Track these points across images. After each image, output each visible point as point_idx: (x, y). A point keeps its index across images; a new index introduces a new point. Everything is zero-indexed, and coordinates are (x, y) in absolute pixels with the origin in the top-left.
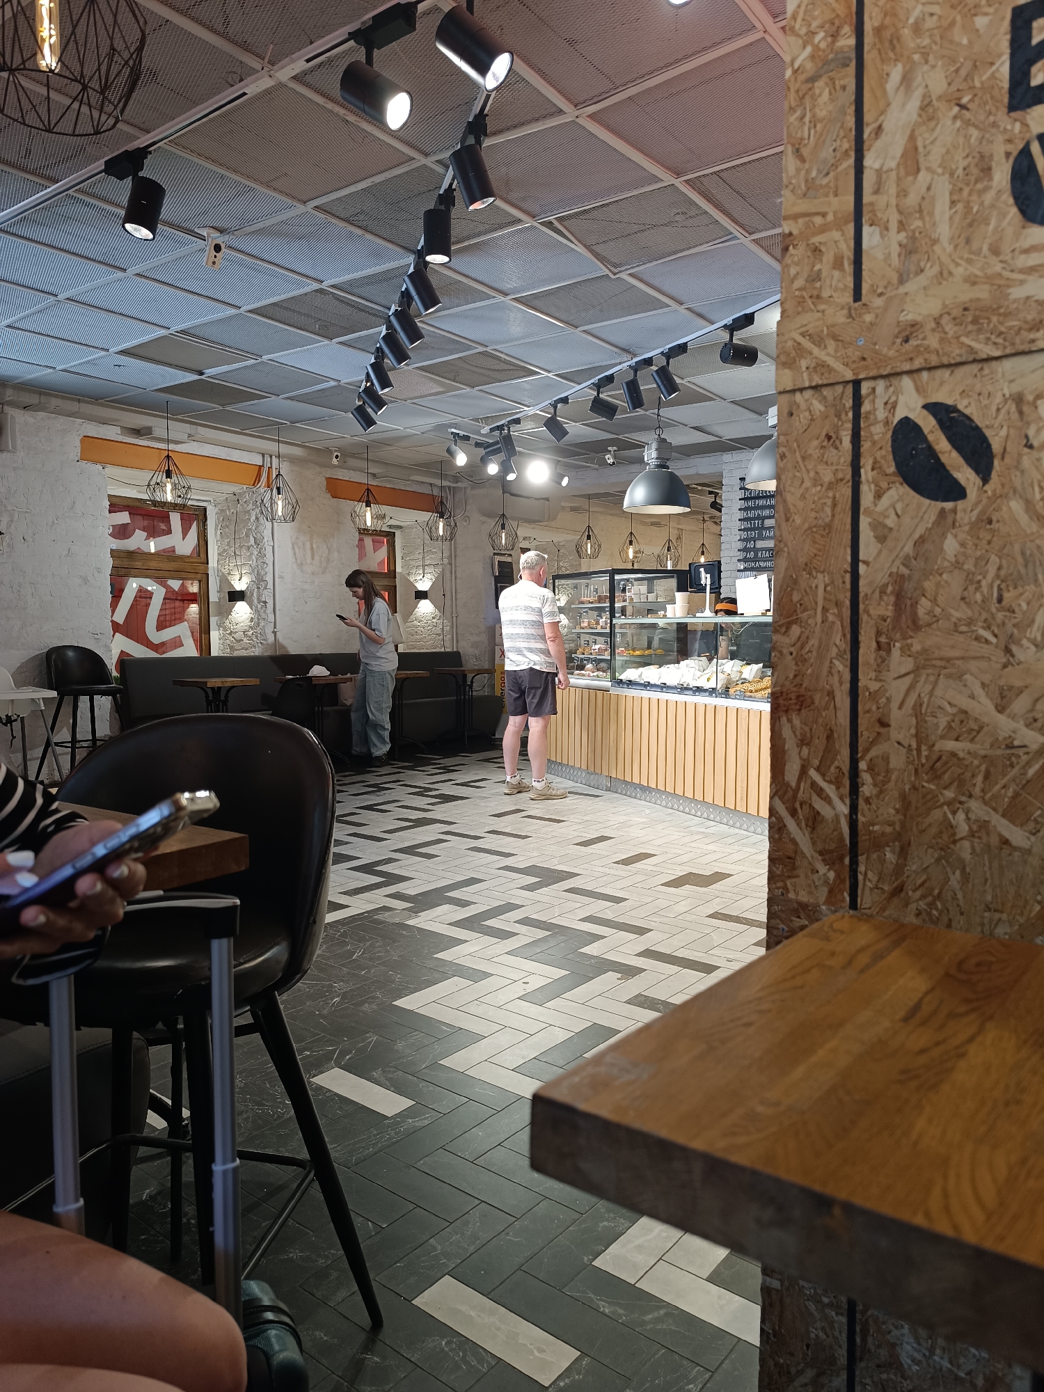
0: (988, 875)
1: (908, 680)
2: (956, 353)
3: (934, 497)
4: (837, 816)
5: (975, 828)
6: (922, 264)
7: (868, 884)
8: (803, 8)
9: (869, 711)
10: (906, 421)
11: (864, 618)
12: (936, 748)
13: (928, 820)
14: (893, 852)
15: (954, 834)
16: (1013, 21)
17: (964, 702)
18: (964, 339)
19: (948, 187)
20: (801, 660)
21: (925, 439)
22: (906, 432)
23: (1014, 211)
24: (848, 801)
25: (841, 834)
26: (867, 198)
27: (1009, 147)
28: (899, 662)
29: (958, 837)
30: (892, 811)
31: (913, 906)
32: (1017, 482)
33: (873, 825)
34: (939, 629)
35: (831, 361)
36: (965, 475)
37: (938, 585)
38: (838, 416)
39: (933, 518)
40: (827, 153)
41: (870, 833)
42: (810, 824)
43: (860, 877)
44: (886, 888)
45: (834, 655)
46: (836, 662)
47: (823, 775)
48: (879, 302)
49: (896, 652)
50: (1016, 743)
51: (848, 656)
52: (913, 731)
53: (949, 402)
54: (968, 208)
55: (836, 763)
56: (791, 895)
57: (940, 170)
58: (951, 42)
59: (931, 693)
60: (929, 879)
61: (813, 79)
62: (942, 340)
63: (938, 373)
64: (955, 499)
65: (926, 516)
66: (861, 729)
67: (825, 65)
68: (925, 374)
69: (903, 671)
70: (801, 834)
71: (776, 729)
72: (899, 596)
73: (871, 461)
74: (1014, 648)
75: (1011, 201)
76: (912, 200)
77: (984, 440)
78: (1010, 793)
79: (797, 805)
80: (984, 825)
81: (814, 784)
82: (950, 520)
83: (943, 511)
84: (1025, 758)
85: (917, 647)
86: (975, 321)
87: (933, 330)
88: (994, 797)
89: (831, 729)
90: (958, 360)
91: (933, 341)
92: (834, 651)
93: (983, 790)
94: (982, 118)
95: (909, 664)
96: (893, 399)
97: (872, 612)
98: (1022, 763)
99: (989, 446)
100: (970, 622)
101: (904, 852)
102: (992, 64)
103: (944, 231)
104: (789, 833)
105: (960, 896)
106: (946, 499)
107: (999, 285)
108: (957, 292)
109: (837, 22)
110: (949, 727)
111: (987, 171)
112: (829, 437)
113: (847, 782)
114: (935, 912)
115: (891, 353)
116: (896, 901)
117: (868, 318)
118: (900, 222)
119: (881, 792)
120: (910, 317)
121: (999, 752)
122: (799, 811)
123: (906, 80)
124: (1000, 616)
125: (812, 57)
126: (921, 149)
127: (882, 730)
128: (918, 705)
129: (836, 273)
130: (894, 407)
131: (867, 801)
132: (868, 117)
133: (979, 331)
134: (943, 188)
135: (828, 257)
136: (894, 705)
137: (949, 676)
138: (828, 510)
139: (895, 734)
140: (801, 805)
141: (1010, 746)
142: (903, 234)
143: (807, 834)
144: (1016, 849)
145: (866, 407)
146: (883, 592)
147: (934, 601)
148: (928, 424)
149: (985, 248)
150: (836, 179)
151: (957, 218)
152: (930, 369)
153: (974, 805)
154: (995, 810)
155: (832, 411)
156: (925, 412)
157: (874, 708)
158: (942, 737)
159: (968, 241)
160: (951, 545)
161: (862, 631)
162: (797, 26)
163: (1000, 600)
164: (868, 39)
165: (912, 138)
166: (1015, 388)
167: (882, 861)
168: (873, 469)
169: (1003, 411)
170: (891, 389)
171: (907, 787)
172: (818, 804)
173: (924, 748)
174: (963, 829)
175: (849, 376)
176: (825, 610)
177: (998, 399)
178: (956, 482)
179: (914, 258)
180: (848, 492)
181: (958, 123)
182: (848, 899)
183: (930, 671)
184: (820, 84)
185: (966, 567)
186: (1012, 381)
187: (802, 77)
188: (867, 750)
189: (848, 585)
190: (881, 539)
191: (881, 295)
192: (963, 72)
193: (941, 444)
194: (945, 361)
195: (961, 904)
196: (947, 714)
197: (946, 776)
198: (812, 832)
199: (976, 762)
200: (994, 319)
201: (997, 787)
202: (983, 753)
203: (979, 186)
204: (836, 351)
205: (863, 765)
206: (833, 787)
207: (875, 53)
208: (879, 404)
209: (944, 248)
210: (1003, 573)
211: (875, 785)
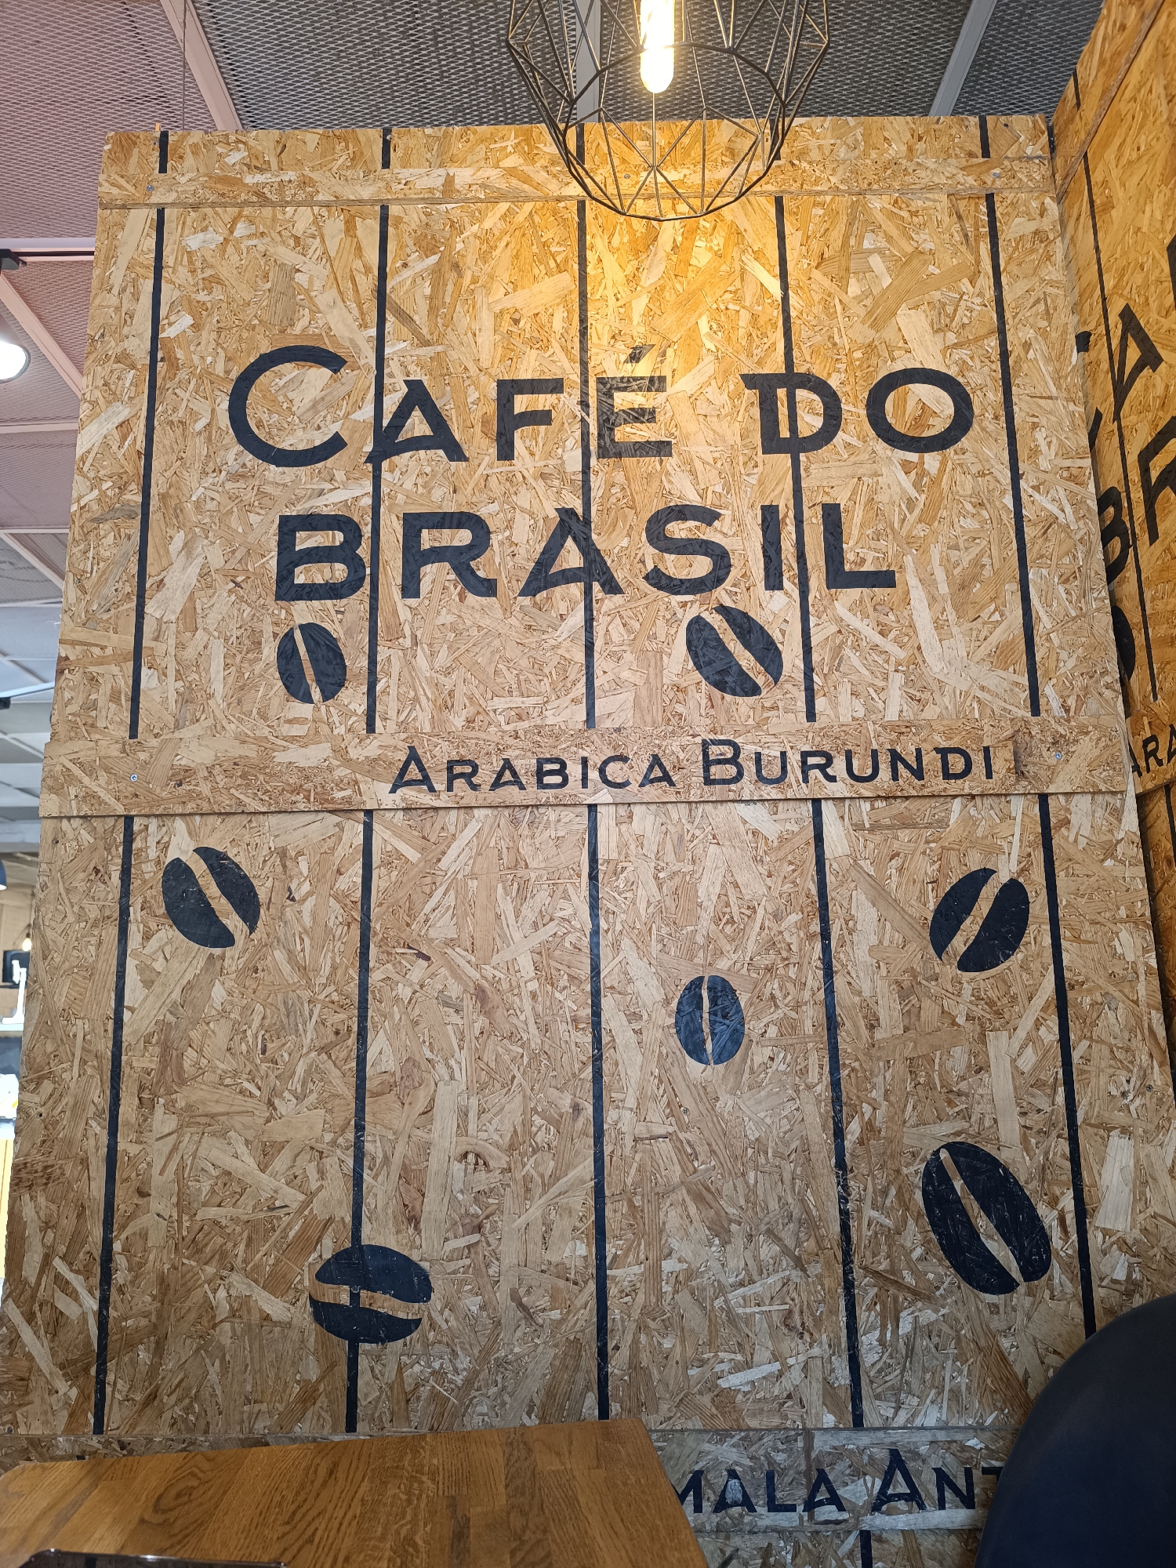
0: (248, 1361)
1: (172, 1140)
2: (226, 804)
3: (203, 942)
4: (84, 1315)
5: (236, 1305)
6: (198, 714)
7: (118, 1396)
8: (92, 455)
9: (127, 1180)
10: (177, 863)
11: (126, 1070)
12: (198, 1218)
13: (187, 1304)
14: (147, 1350)
15: (214, 1317)
16: (280, 526)
17: (228, 1162)
18: (233, 791)
19: (222, 651)
20: (50, 1124)
21: (196, 883)
22: (177, 873)
23: (280, 683)
24: (97, 1294)
25: (89, 1336)
26: (145, 643)
27: (277, 630)
28: (163, 1122)
29: (218, 1320)
30: (148, 1299)
31: (167, 1415)
32: (281, 934)
33: (126, 1320)
34: (204, 1083)
35: (102, 793)
36: (233, 921)
37: (204, 1034)
38: (109, 851)
39: (202, 964)
40: (108, 591)
41: (122, 1329)
42: (51, 1330)
43: (109, 1389)
44: (138, 1399)
45: (91, 1115)
46: (93, 1123)
47: (70, 1264)
48: (154, 742)
49: (159, 1110)
50: (277, 1204)
51: (107, 1115)
52: (174, 1199)
53: (220, 849)
54: (240, 671)
55: (87, 1248)
56: (22, 1430)
57: (216, 634)
58: (229, 527)
59: (194, 1155)
60: (186, 1376)
61: (99, 520)
62: (213, 789)
63: (211, 819)
64: (223, 946)
65: (195, 962)
66: (117, 1201)
67: (110, 512)
68: (198, 818)
69: (167, 1131)
70: (39, 1345)
71: (16, 1211)
72: (166, 1047)
73: (140, 900)
74: (277, 1101)
75: (277, 675)
76: (190, 654)
77: (251, 888)
78: (271, 1262)
79: (36, 1307)
80: (246, 1301)
81: (58, 1277)
82: (218, 968)
83: (211, 955)
84: (286, 1219)
85: (181, 1104)
86: (244, 776)
87: (206, 778)
88: (256, 1267)
89: (82, 1205)
90: (228, 809)
91: (205, 789)
92: (92, 1109)
93: (244, 1261)
94: (254, 598)
95: (171, 1123)
96: (166, 839)
97: (135, 1064)
98: (283, 1225)
99: (256, 895)
100: (236, 1074)
101: (159, 1350)
102: (263, 556)
103: (218, 688)
104: (24, 1346)
105: (218, 1392)
106: (215, 944)
107: (267, 748)
108: (228, 747)
109: (125, 477)
110: (213, 1192)
111: (258, 645)
112: (97, 871)
113: (97, 1270)
114: (192, 1417)
115: (164, 794)
116: (148, 1411)
117: (143, 756)
118: (178, 671)
119: (136, 1277)
120: (183, 762)
121: (261, 1215)
122: (38, 1314)
123: (187, 546)
124: (264, 1066)
125: (99, 500)
126: (199, 611)
127: (141, 1201)
128: (181, 1167)
129: (113, 706)
130: (166, 847)
131: (121, 1290)
132: (150, 569)
133: (248, 785)
134: (218, 650)
135: (105, 689)
136: (156, 1170)
137: (213, 1134)
138: (92, 949)
139: (156, 1204)
140: (41, 1306)
141: (271, 1209)
142: (181, 683)
143: (46, 1344)
144: (276, 1324)
145: (137, 844)
146: (147, 1042)
147: (200, 1053)
148: (199, 867)
149: (255, 711)
150: (117, 617)
151: (231, 680)
152: (202, 815)
153: (235, 1278)
154: (256, 1281)
155: (101, 844)
156: (197, 856)
157: (134, 1175)
158: (204, 1204)
159: (239, 702)
160: (218, 993)
161: (123, 1086)
162: (85, 469)
163: (264, 1052)
164: (154, 502)
165: (191, 598)
166: (280, 843)
167: (134, 1363)
168: (142, 909)
169: (269, 863)
170: (164, 829)
171: (167, 1266)
172: (63, 1303)
173: (185, 1218)
174: (224, 1310)
175: (121, 811)
176: (83, 1062)
177: (265, 852)
178: (225, 928)
179: (191, 707)
180: (113, 931)
181: (233, 597)
182: (92, 1421)
183: (192, 1130)
184: (104, 527)
185: (232, 1016)
186: (276, 836)
187: (86, 515)
188: (123, 1227)
189: (110, 1034)
190: (148, 984)
191: (156, 736)
192: (238, 555)
193: (212, 890)
194: (216, 809)
195: (220, 1401)
196: (210, 1177)
197: (208, 1249)
198: (52, 1341)
199: (238, 1229)
200: (261, 777)
201: (258, 1256)
202: (245, 1218)
203: (250, 656)
204: (108, 784)
205: (117, 1246)
206: (81, 1278)
207: (159, 515)
208: (152, 842)
209: (218, 704)
210: (267, 1022)
211: (130, 1270)
